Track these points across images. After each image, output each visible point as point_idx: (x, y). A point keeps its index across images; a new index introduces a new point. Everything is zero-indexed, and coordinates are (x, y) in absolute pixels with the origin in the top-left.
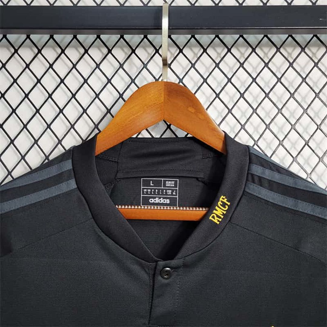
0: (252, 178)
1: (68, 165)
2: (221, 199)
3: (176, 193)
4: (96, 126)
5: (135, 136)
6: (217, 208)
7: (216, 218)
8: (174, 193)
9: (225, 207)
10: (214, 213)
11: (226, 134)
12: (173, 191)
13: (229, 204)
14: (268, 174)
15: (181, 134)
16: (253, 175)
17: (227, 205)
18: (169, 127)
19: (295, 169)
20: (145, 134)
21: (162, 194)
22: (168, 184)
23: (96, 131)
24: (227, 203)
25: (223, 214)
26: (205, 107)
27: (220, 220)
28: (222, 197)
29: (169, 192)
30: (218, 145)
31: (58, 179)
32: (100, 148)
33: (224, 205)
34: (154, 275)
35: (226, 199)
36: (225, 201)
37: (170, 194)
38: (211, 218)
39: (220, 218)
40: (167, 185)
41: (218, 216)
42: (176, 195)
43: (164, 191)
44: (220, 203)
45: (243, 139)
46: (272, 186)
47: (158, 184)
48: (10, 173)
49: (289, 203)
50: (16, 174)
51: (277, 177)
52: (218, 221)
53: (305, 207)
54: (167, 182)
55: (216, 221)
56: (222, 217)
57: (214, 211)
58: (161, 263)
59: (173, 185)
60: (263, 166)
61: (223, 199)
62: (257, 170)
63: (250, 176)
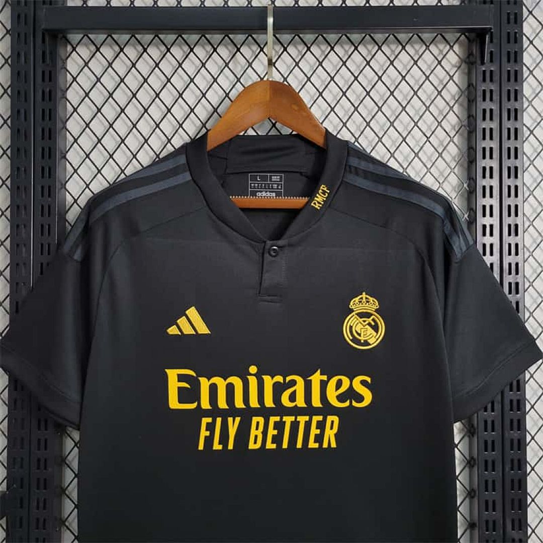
0: (349, 169)
1: (182, 160)
2: (321, 188)
3: (282, 187)
4: (204, 125)
5: (242, 134)
6: (318, 195)
7: (317, 204)
8: (280, 187)
9: (325, 195)
10: (316, 200)
11: (326, 130)
12: (278, 185)
13: (328, 192)
14: (363, 165)
15: (286, 131)
16: (350, 166)
17: (327, 192)
18: (274, 125)
20: (251, 132)
21: (268, 188)
23: (204, 131)
24: (327, 191)
25: (324, 201)
26: (309, 106)
27: (321, 206)
28: (323, 186)
29: (275, 186)
30: (319, 140)
31: (174, 172)
32: (211, 144)
33: (324, 193)
34: (263, 254)
35: (326, 188)
36: (325, 189)
37: (276, 188)
38: (312, 204)
39: (321, 204)
40: (273, 180)
41: (319, 203)
42: (282, 189)
43: (271, 185)
44: (320, 191)
45: (345, 135)
46: (367, 175)
47: (264, 179)
48: (123, 171)
49: (380, 189)
50: (129, 171)
51: (371, 167)
52: (319, 206)
53: (393, 192)
54: (273, 177)
55: (317, 207)
56: (322, 203)
57: (316, 198)
58: (269, 243)
59: (279, 180)
60: (359, 158)
61: (323, 187)
62: (354, 162)
63: (347, 168)
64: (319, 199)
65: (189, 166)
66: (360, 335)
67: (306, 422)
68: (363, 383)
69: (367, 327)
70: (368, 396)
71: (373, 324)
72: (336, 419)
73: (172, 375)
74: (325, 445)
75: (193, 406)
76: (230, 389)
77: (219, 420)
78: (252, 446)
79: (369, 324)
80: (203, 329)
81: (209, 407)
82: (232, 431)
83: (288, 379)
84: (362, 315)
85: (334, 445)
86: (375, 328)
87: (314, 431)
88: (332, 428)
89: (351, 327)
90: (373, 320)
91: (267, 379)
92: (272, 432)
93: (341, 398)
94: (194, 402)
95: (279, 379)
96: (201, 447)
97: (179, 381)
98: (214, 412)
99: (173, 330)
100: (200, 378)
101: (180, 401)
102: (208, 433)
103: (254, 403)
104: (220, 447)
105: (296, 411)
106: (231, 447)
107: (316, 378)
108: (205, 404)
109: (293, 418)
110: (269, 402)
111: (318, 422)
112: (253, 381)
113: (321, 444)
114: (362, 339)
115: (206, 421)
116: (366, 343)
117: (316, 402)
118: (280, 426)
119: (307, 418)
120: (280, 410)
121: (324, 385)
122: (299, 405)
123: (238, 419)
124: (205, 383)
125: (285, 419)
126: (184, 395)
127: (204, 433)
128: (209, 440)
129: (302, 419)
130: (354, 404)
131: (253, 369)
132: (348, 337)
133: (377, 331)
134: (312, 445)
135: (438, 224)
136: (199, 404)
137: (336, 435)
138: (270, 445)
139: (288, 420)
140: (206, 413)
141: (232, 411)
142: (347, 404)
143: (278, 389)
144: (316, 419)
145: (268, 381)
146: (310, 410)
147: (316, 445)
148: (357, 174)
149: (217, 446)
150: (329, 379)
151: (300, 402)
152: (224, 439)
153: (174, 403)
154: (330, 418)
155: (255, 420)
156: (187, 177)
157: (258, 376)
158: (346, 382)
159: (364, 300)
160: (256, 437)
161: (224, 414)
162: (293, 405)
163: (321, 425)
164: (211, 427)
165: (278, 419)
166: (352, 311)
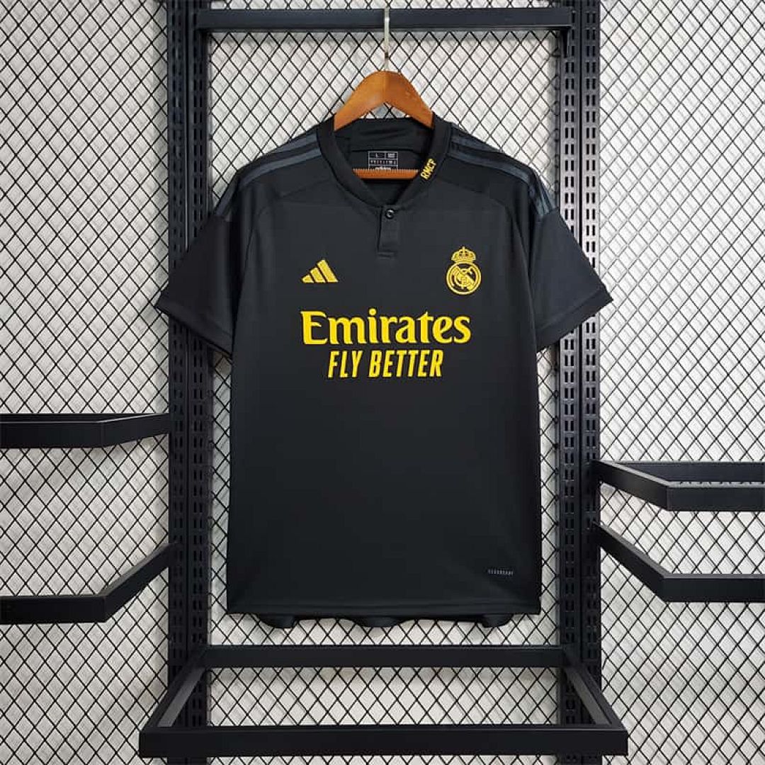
0: (452, 145)
1: (314, 138)
2: (429, 161)
3: (396, 162)
4: (330, 111)
5: (363, 117)
6: (426, 167)
7: (425, 175)
8: (394, 163)
9: (432, 167)
11: (434, 113)
12: (393, 161)
14: (464, 142)
15: (402, 115)
16: (453, 143)
17: (433, 165)
18: (390, 110)
19: (490, 142)
20: (370, 116)
21: (385, 163)
22: (390, 155)
23: (330, 115)
25: (431, 172)
26: (420, 93)
27: (428, 176)
28: (430, 159)
29: (391, 162)
30: (427, 122)
31: (306, 149)
32: (338, 125)
33: (431, 165)
34: (381, 216)
35: (433, 161)
38: (421, 175)
40: (389, 157)
41: (427, 174)
42: (396, 164)
43: (387, 161)
44: (428, 164)
45: (450, 118)
46: (467, 150)
47: (382, 156)
48: (261, 151)
49: (477, 161)
50: (265, 151)
51: (470, 144)
53: (486, 163)
55: (425, 177)
56: (430, 174)
57: (424, 170)
58: (386, 207)
59: (394, 157)
60: (461, 136)
62: (456, 139)
64: (427, 171)
65: (319, 144)
66: (460, 282)
67: (416, 356)
68: (463, 322)
69: (467, 276)
70: (467, 334)
71: (471, 273)
72: (440, 353)
73: (307, 315)
74: (432, 374)
75: (324, 342)
76: (354, 328)
77: (345, 353)
78: (372, 374)
79: (468, 274)
80: (332, 278)
81: (337, 343)
82: (356, 362)
83: (401, 320)
84: (462, 266)
85: (439, 374)
86: (473, 277)
87: (423, 363)
88: (437, 360)
89: (453, 277)
90: (472, 270)
91: (384, 319)
92: (388, 363)
93: (445, 335)
94: (324, 338)
95: (394, 319)
96: (330, 375)
97: (313, 321)
98: (341, 346)
99: (307, 279)
100: (330, 319)
101: (313, 338)
102: (336, 364)
103: (373, 339)
104: (346, 375)
105: (408, 346)
106: (354, 375)
107: (425, 319)
108: (334, 340)
109: (405, 352)
110: (386, 339)
111: (426, 356)
112: (372, 322)
113: (428, 373)
114: (462, 286)
115: (334, 354)
116: (466, 289)
117: (424, 339)
118: (394, 358)
119: (417, 352)
120: (394, 345)
121: (431, 324)
122: (410, 342)
123: (360, 353)
124: (333, 323)
125: (398, 352)
126: (316, 333)
127: (333, 364)
128: (337, 369)
129: (413, 353)
130: (456, 340)
131: (373, 312)
132: (450, 285)
133: (474, 280)
134: (421, 374)
135: (524, 188)
136: (329, 340)
137: (441, 366)
138: (386, 374)
139: (402, 353)
140: (334, 348)
141: (356, 346)
142: (450, 340)
143: (393, 328)
144: (424, 353)
145: (385, 322)
146: (419, 346)
147: (425, 375)
148: (458, 149)
149: (343, 375)
150: (435, 319)
151: (411, 339)
152: (349, 369)
153: (308, 339)
154: (435, 352)
155: (374, 353)
156: (317, 152)
157: (377, 317)
158: (449, 321)
159: (464, 253)
160: (375, 367)
161: (349, 349)
162: (405, 341)
163: (429, 358)
164: (338, 359)
165: (393, 352)
166: (454, 262)
